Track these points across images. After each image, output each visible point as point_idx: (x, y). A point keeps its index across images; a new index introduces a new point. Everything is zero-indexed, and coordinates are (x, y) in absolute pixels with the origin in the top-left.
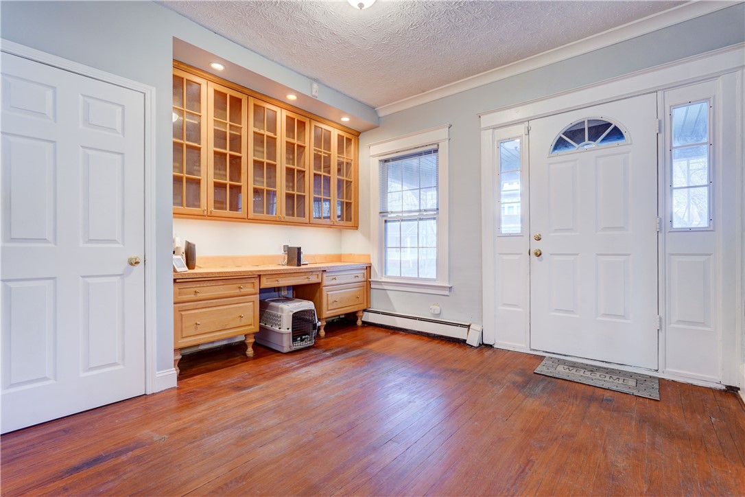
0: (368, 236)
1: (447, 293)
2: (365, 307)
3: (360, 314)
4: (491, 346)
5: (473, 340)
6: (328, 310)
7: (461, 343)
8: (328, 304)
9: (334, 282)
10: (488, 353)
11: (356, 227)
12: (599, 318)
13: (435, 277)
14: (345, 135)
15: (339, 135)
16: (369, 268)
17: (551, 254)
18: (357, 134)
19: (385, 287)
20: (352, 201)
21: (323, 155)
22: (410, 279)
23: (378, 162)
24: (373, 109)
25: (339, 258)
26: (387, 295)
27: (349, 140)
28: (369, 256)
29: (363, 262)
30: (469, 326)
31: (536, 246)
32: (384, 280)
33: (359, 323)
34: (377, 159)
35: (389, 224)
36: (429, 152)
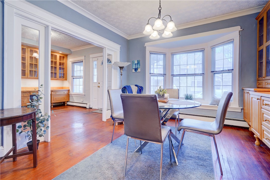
0: (69, 82)
1: (84, 96)
2: (67, 101)
3: (66, 102)
4: (92, 108)
5: (88, 107)
6: (54, 101)
7: (85, 108)
8: (53, 99)
9: (56, 94)
10: (91, 110)
11: (67, 80)
13: (82, 93)
14: (62, 56)
15: (60, 56)
16: (69, 91)
17: (101, 87)
18: (67, 55)
19: (73, 95)
20: (65, 73)
21: (54, 61)
22: (78, 93)
23: (71, 63)
24: (69, 50)
25: (62, 88)
26: (73, 97)
27: (63, 57)
28: (69, 87)
29: (68, 89)
30: (87, 104)
31: (99, 85)
32: (73, 93)
33: (66, 105)
34: (71, 62)
35: (74, 79)
36: (81, 62)
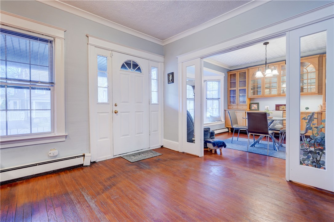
1: (64, 139)
4: (95, 162)
5: (87, 163)
7: (80, 167)
10: (94, 166)
12: (136, 135)
17: (121, 112)
30: (84, 156)
31: (115, 109)
